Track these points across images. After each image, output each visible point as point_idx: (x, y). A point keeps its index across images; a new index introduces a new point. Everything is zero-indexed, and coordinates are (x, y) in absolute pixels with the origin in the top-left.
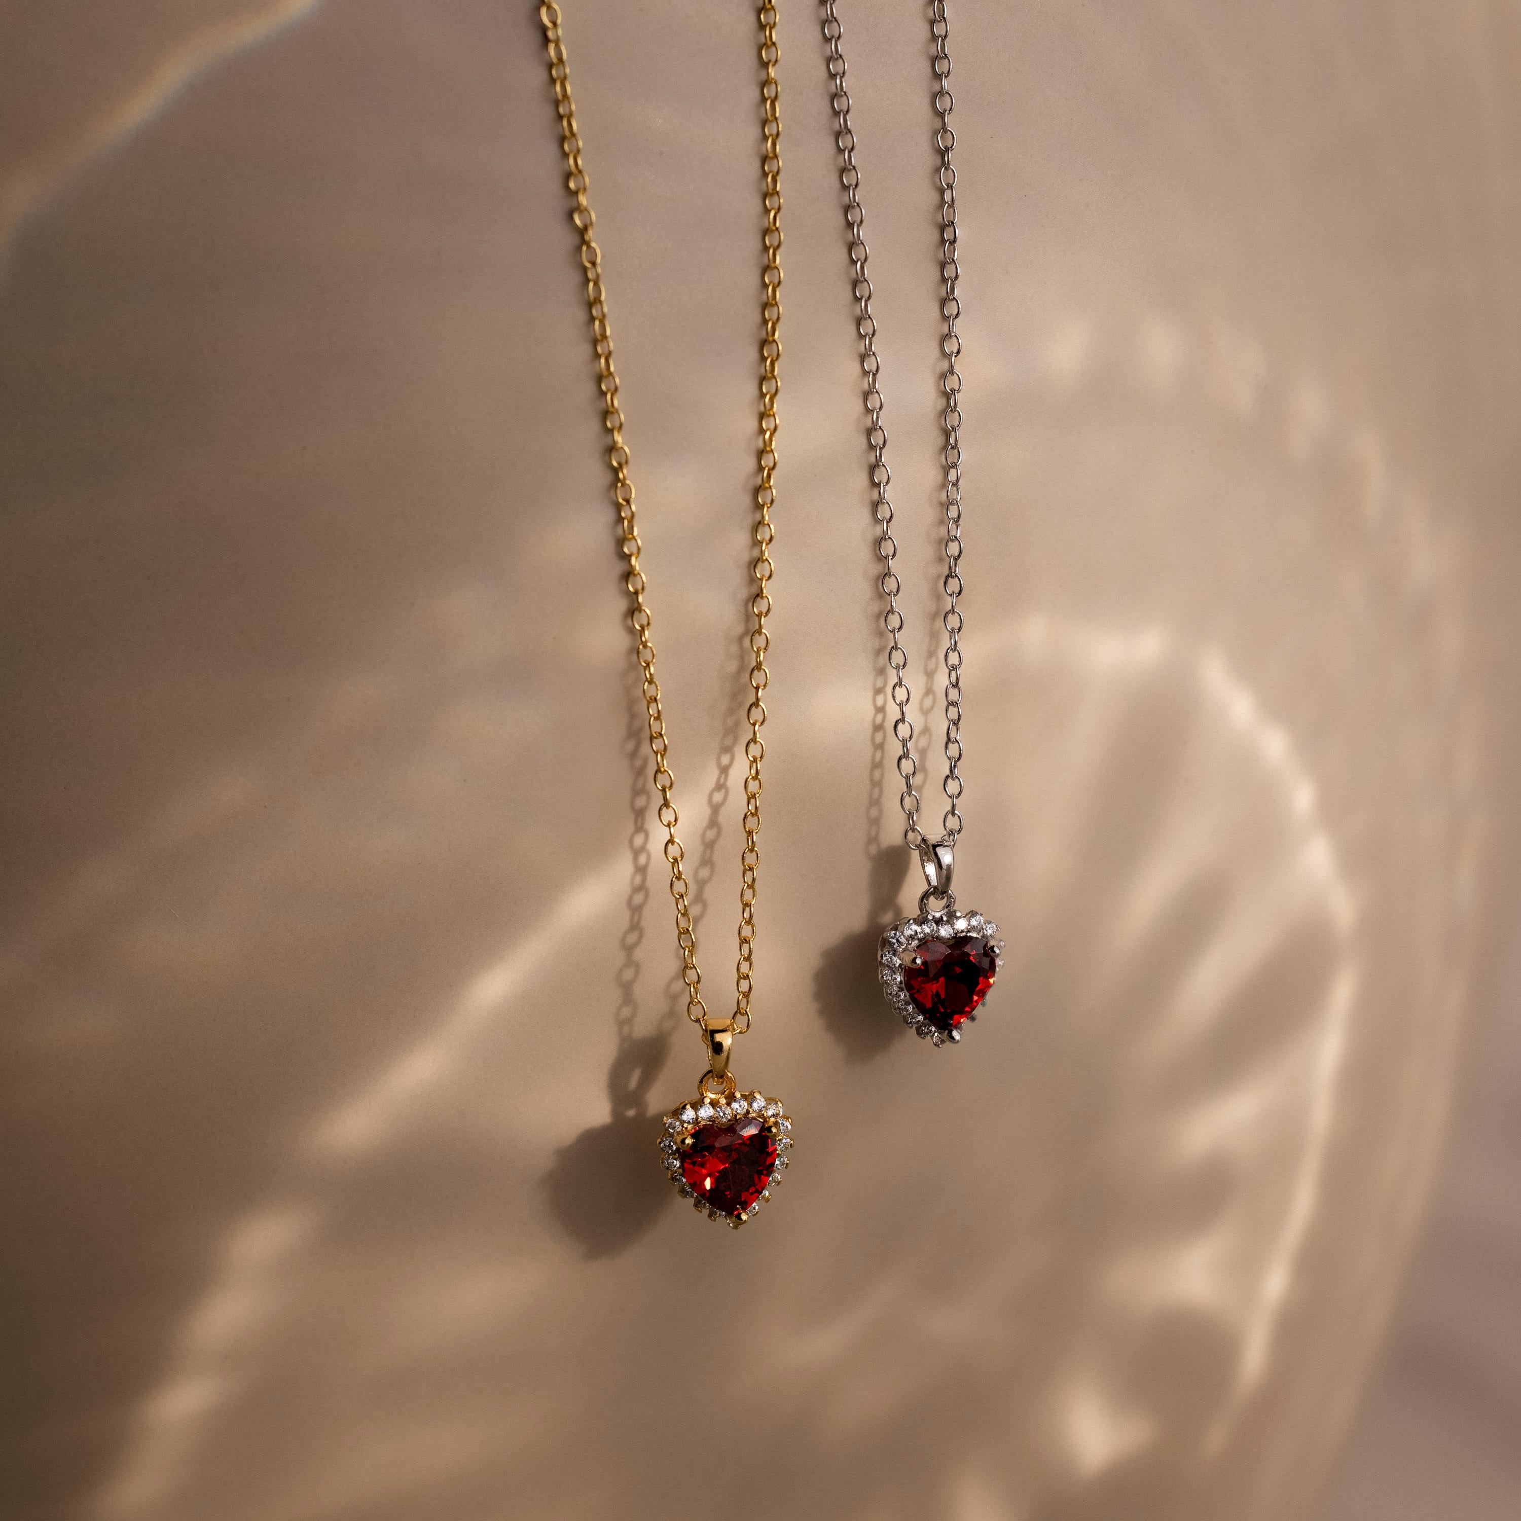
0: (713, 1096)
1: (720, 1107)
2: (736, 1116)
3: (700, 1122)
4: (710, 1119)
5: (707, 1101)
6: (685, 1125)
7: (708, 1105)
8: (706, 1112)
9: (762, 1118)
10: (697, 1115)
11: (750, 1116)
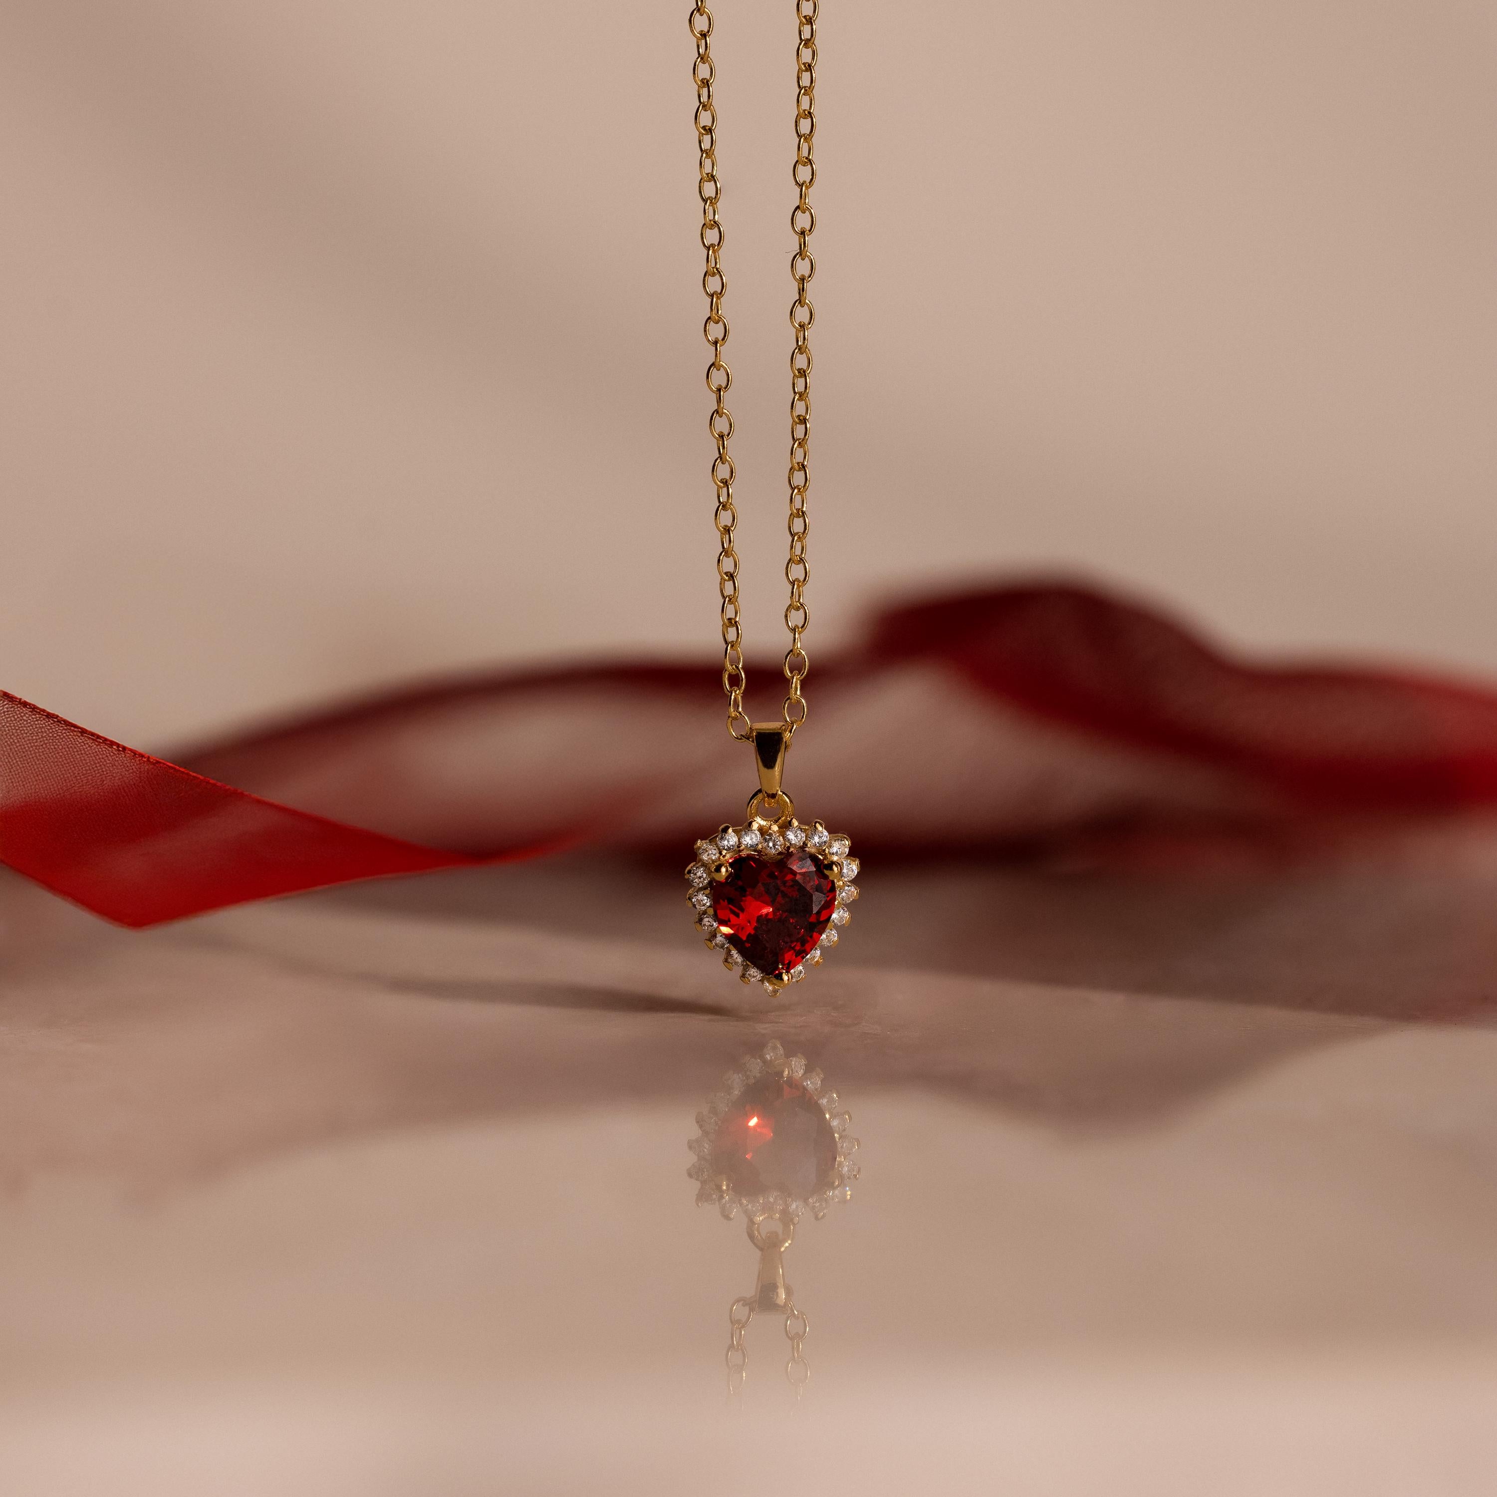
0: (763, 823)
1: (770, 835)
2: (789, 848)
3: (743, 850)
4: (754, 847)
5: (755, 826)
6: (724, 852)
7: (757, 832)
8: (750, 839)
9: (822, 855)
10: (740, 843)
11: (807, 849)
